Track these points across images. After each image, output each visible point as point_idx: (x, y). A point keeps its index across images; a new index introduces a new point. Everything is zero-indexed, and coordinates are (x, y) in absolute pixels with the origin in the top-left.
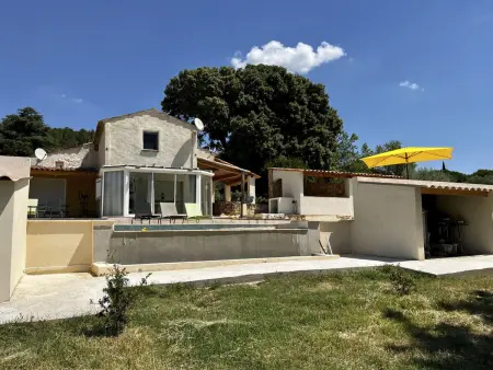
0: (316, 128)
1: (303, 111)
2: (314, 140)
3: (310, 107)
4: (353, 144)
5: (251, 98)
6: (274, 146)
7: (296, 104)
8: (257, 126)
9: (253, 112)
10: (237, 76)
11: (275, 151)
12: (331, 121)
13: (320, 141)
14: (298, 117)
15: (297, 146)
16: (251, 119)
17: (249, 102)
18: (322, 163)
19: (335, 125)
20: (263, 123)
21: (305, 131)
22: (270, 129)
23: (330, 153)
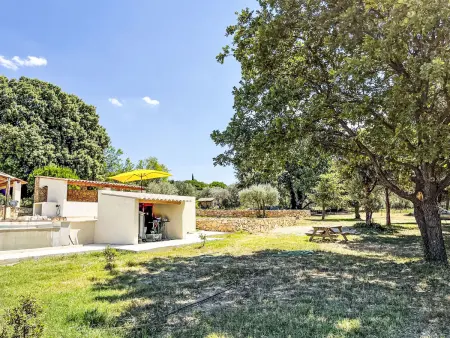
0: (85, 142)
1: (75, 126)
2: (83, 152)
3: (81, 124)
4: (119, 158)
5: (23, 109)
6: (45, 155)
7: (69, 120)
8: (28, 135)
9: (24, 122)
10: (10, 86)
11: (45, 159)
12: (100, 137)
13: (88, 153)
14: (70, 131)
15: (68, 156)
16: (22, 128)
17: (21, 112)
18: (90, 172)
19: (103, 141)
20: (34, 133)
21: (76, 144)
22: (41, 139)
23: (98, 164)
